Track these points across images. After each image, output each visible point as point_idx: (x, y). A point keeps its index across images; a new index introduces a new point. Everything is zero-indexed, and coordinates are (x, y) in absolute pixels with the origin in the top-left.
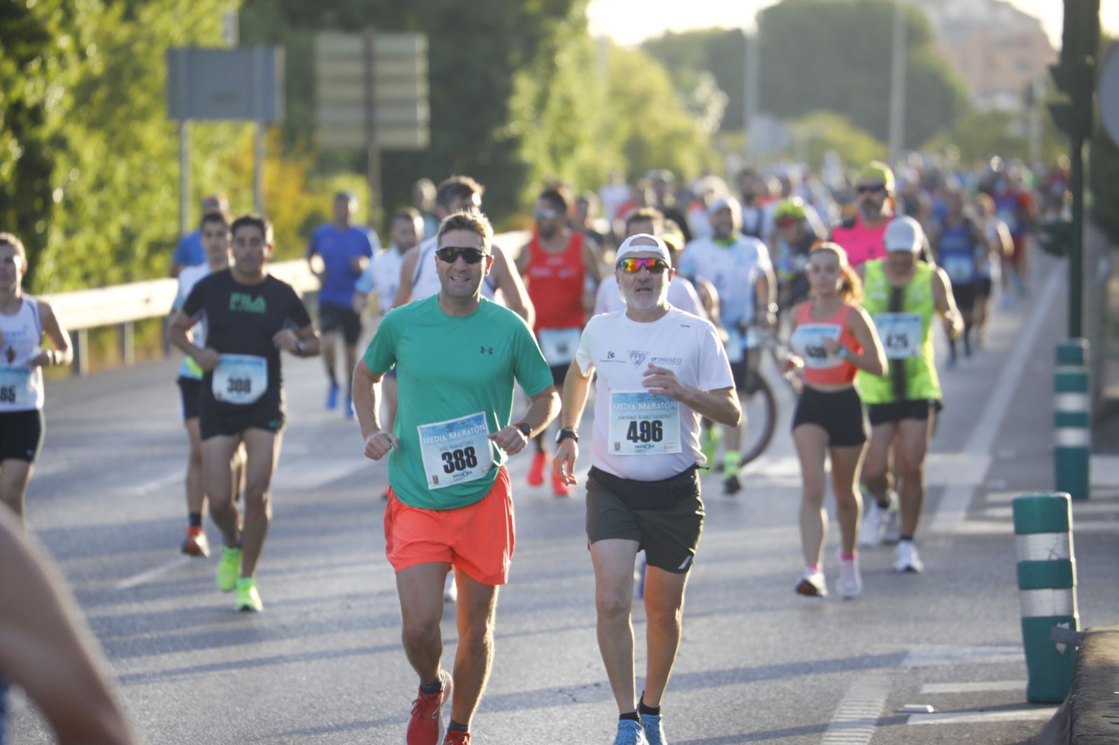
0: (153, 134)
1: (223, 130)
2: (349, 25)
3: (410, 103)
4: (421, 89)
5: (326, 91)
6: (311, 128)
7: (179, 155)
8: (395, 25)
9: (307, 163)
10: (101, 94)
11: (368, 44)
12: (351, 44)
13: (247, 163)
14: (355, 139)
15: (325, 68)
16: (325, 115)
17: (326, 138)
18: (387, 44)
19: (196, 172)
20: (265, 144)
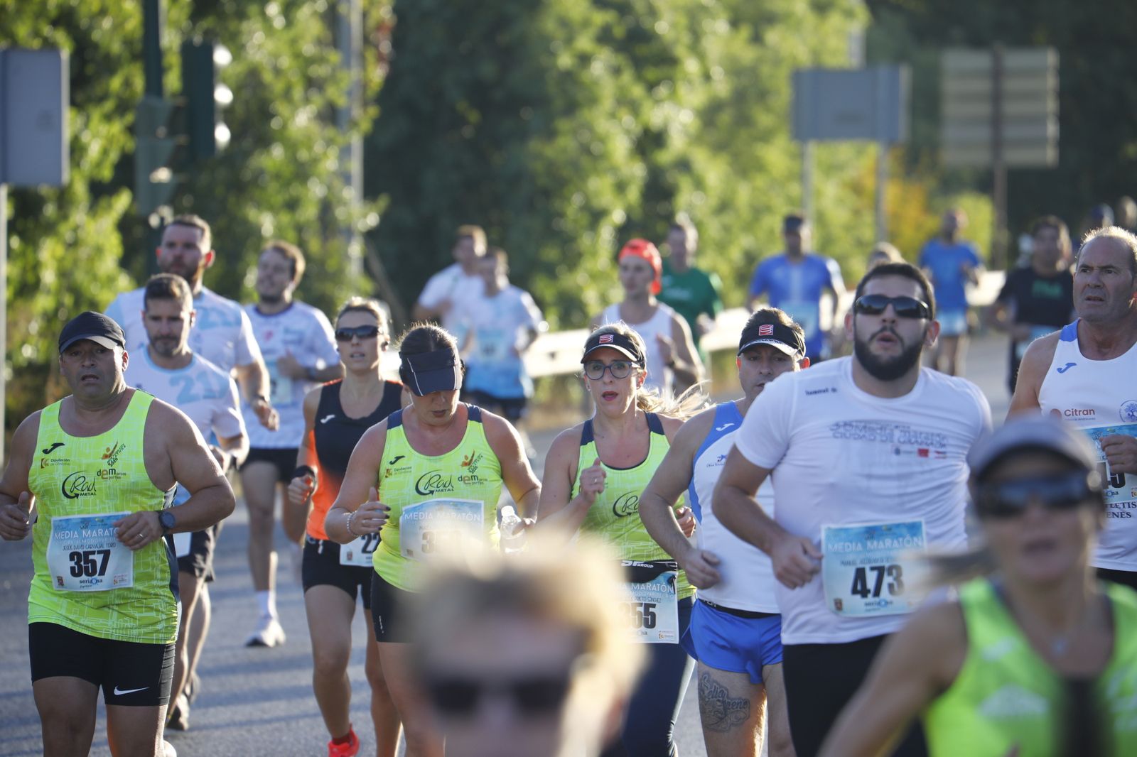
0: (776, 155)
1: (844, 151)
2: (976, 42)
3: (1040, 120)
4: (1051, 105)
5: (951, 109)
6: (934, 147)
7: (802, 177)
8: (1023, 40)
9: (931, 183)
10: (725, 118)
11: (997, 60)
12: (979, 61)
13: (869, 183)
14: (980, 158)
15: (951, 86)
16: (950, 133)
17: (951, 157)
18: (1016, 59)
19: (818, 194)
20: (889, 163)
